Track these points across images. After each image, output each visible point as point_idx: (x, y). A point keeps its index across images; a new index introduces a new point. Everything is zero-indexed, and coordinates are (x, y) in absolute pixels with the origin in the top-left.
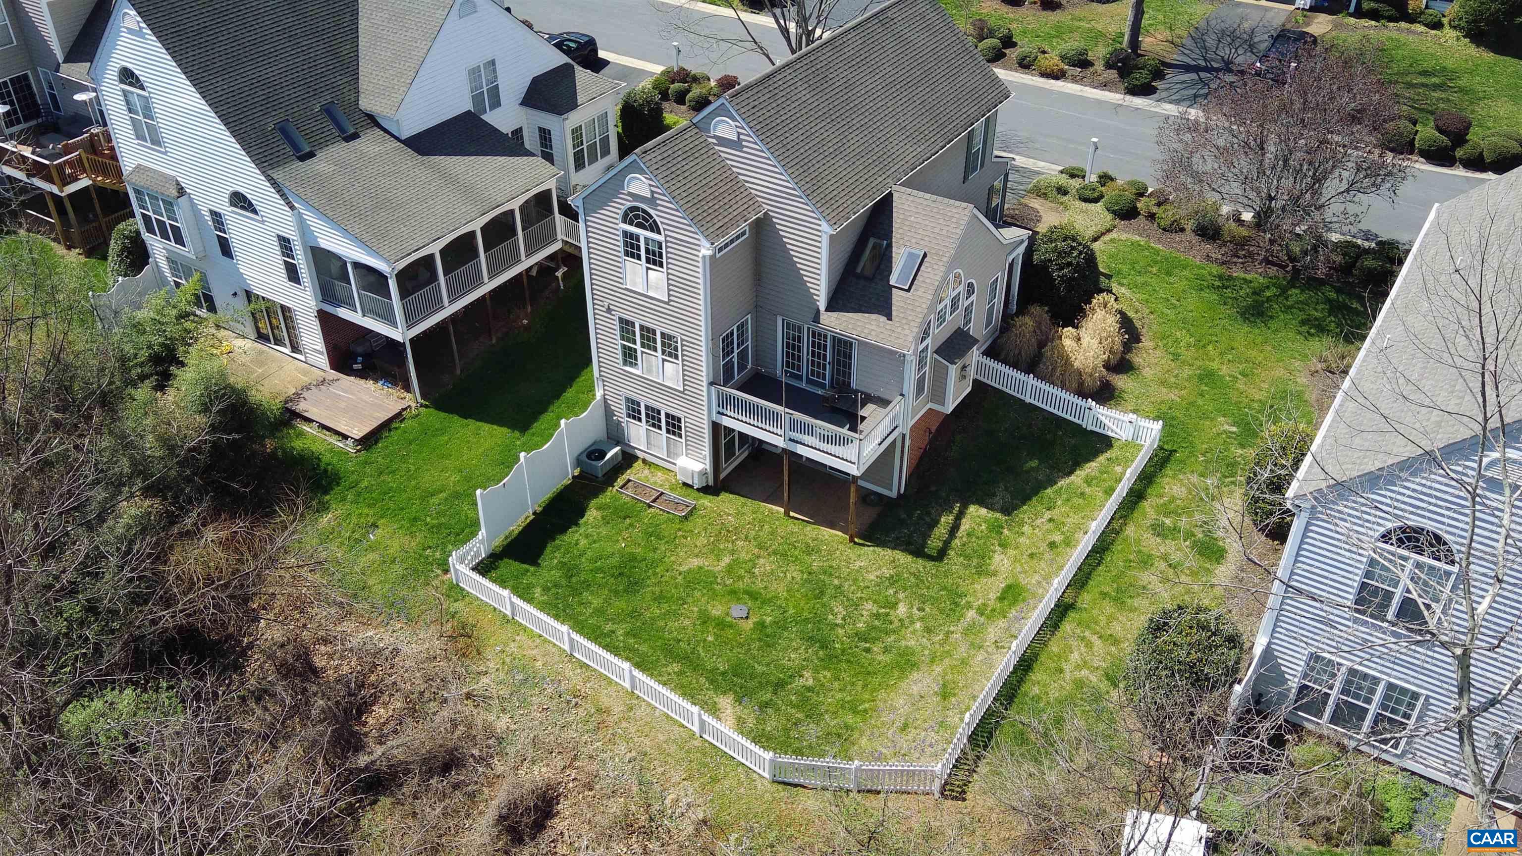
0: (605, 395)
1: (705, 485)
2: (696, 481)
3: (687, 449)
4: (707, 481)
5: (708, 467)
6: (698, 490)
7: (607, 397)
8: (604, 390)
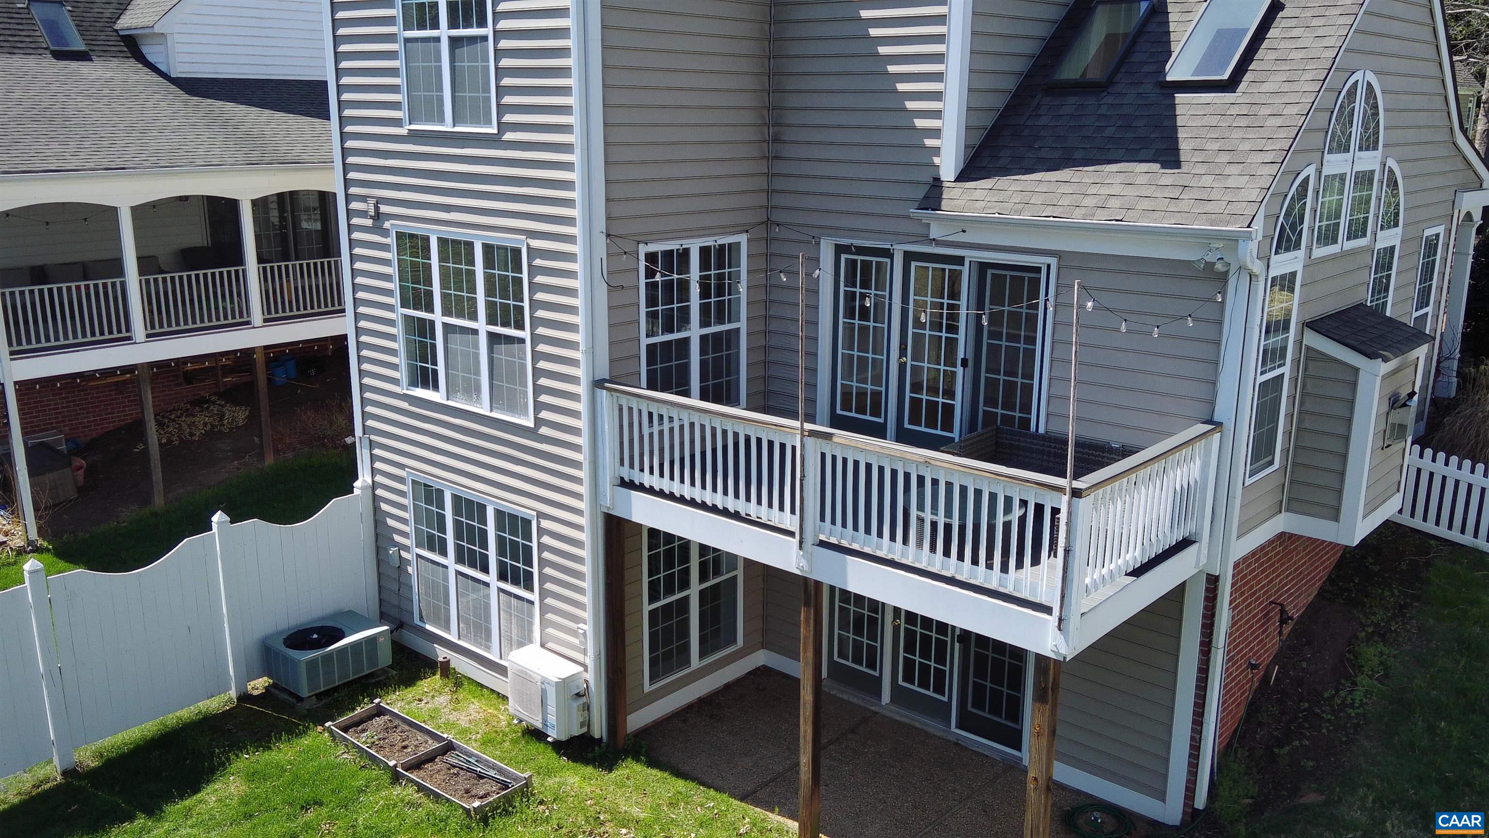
0: (374, 486)
1: (577, 731)
2: (552, 719)
3: (544, 623)
4: (587, 723)
5: (590, 676)
6: (559, 747)
7: (379, 492)
8: (374, 472)
